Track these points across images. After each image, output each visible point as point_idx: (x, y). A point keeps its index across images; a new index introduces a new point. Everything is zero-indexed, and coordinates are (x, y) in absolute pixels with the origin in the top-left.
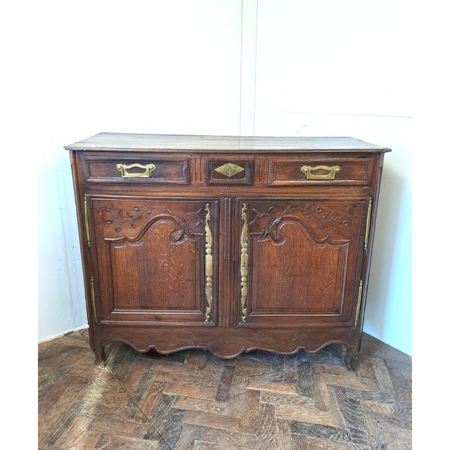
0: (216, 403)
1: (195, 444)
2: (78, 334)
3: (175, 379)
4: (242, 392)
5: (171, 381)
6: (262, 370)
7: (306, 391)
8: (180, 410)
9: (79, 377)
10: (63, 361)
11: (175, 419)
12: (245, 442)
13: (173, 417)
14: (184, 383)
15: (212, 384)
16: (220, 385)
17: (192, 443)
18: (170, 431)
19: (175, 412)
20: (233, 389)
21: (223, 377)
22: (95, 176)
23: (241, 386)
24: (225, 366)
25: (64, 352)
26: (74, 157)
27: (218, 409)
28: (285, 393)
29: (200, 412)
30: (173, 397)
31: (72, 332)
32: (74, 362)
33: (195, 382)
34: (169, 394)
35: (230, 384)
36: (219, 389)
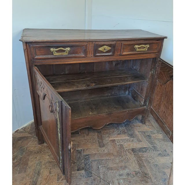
0: (100, 149)
1: (100, 167)
2: (22, 130)
3: (78, 142)
4: (108, 141)
5: (77, 143)
6: (112, 130)
7: (132, 135)
8: (87, 155)
9: (33, 151)
10: (21, 145)
11: (87, 159)
12: (118, 161)
13: (86, 159)
14: (83, 143)
15: (95, 141)
16: (98, 141)
17: (98, 168)
18: (87, 165)
19: (85, 156)
20: (104, 141)
21: (98, 137)
22: (38, 55)
23: (107, 139)
24: (97, 132)
25: (19, 140)
26: (26, 46)
27: (102, 151)
28: (125, 138)
29: (95, 154)
30: (81, 150)
31: (18, 130)
32: (27, 144)
33: (88, 141)
34: (79, 149)
35: (102, 139)
36: (99, 142)
